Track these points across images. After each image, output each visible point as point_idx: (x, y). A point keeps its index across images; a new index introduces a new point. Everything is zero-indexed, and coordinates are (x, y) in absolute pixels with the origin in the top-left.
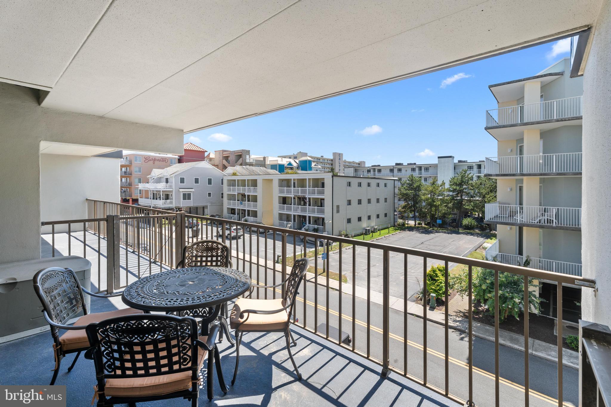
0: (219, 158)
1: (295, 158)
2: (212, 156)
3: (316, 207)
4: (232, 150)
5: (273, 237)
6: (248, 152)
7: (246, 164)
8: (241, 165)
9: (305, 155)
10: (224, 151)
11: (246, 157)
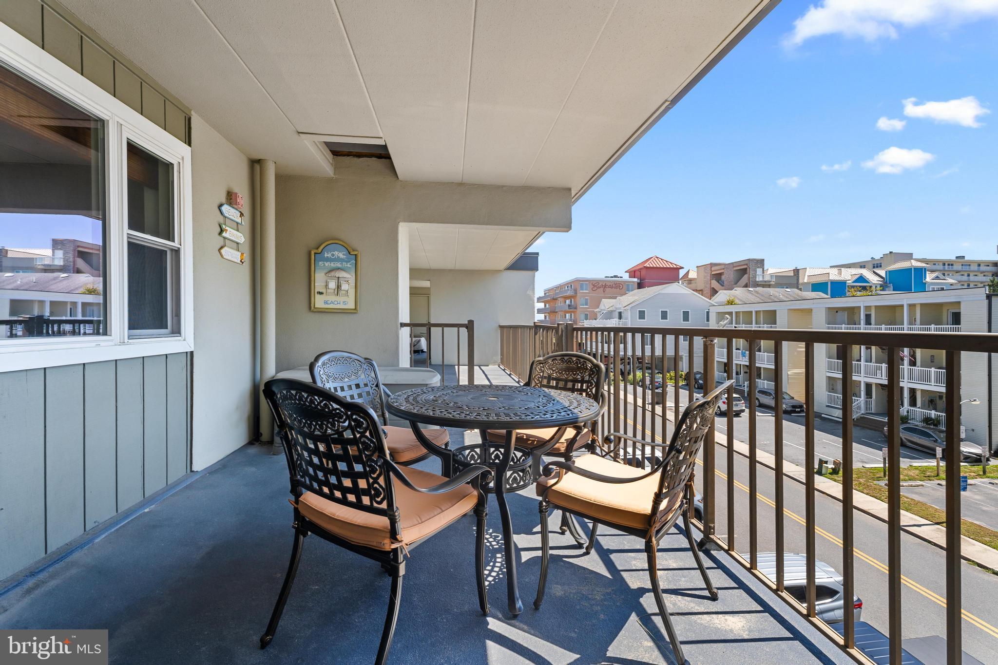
0: (704, 278)
1: (879, 266)
2: (693, 275)
3: (933, 369)
4: (727, 262)
5: (804, 420)
6: (761, 263)
7: (757, 285)
8: (746, 286)
9: (909, 256)
10: (712, 265)
11: (756, 271)
